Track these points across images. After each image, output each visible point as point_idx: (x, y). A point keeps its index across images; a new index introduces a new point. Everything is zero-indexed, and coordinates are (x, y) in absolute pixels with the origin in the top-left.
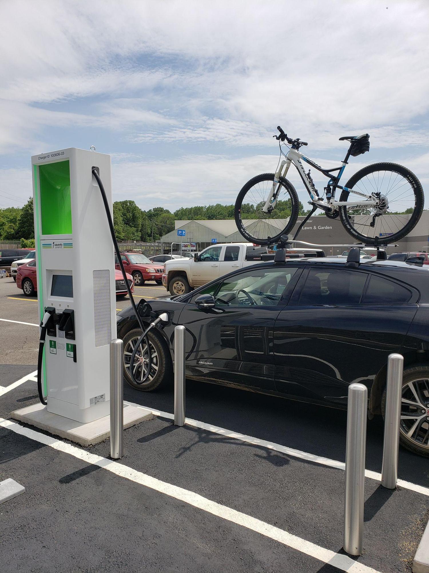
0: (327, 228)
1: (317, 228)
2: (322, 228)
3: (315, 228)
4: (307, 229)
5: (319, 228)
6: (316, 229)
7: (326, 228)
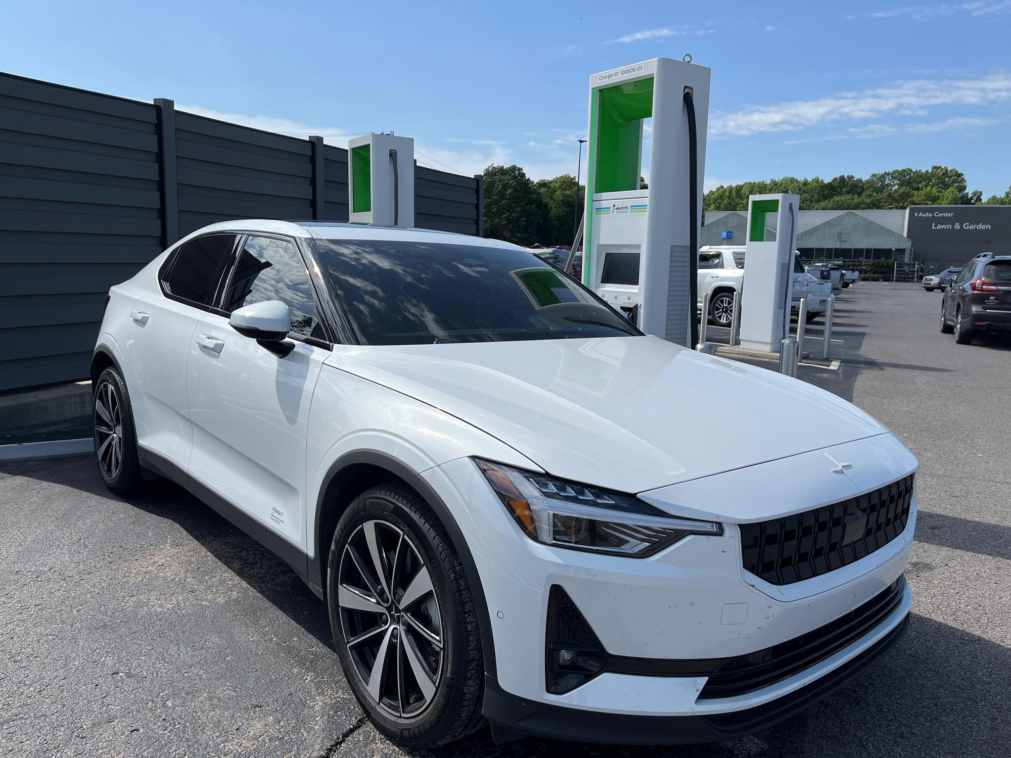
0: (981, 227)
1: (961, 227)
2: (972, 227)
3: (957, 226)
4: (942, 228)
5: (966, 226)
6: (959, 227)
7: (979, 227)
